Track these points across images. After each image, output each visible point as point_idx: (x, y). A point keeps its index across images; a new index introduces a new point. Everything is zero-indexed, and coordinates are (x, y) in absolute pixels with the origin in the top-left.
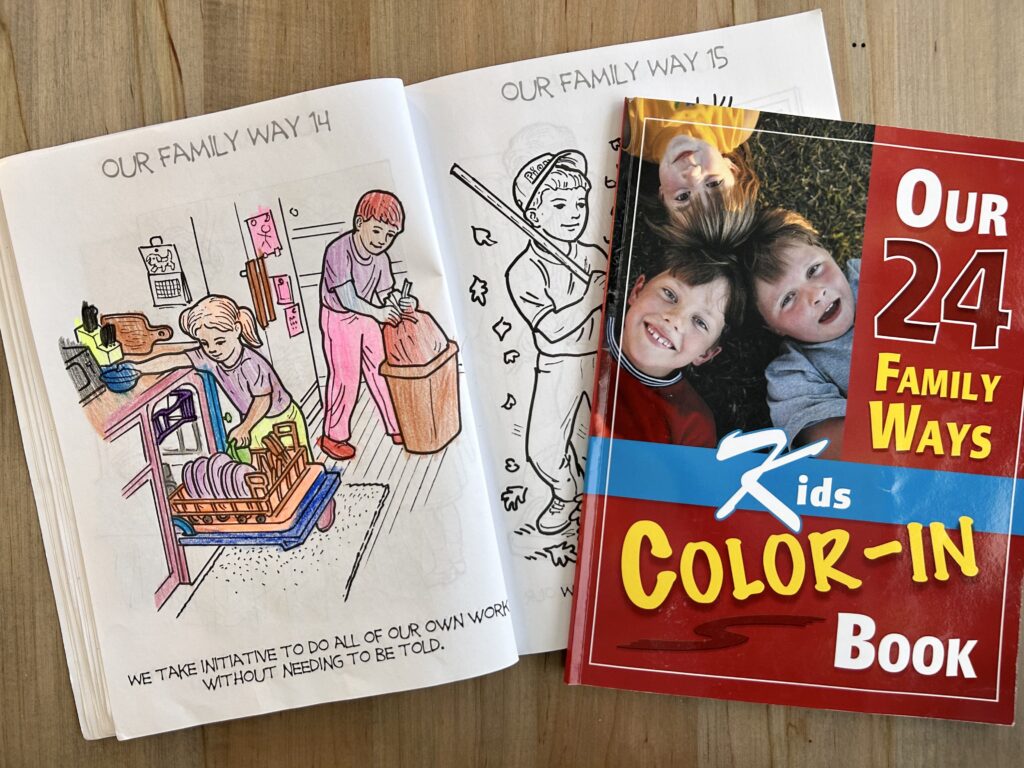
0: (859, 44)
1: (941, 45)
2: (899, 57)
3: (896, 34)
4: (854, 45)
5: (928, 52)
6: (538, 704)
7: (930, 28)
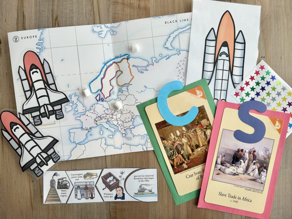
0: (263, 57)
1: (282, 57)
2: (272, 60)
3: (272, 55)
4: (262, 57)
5: (279, 59)
6: (187, 209)
7: (280, 53)
